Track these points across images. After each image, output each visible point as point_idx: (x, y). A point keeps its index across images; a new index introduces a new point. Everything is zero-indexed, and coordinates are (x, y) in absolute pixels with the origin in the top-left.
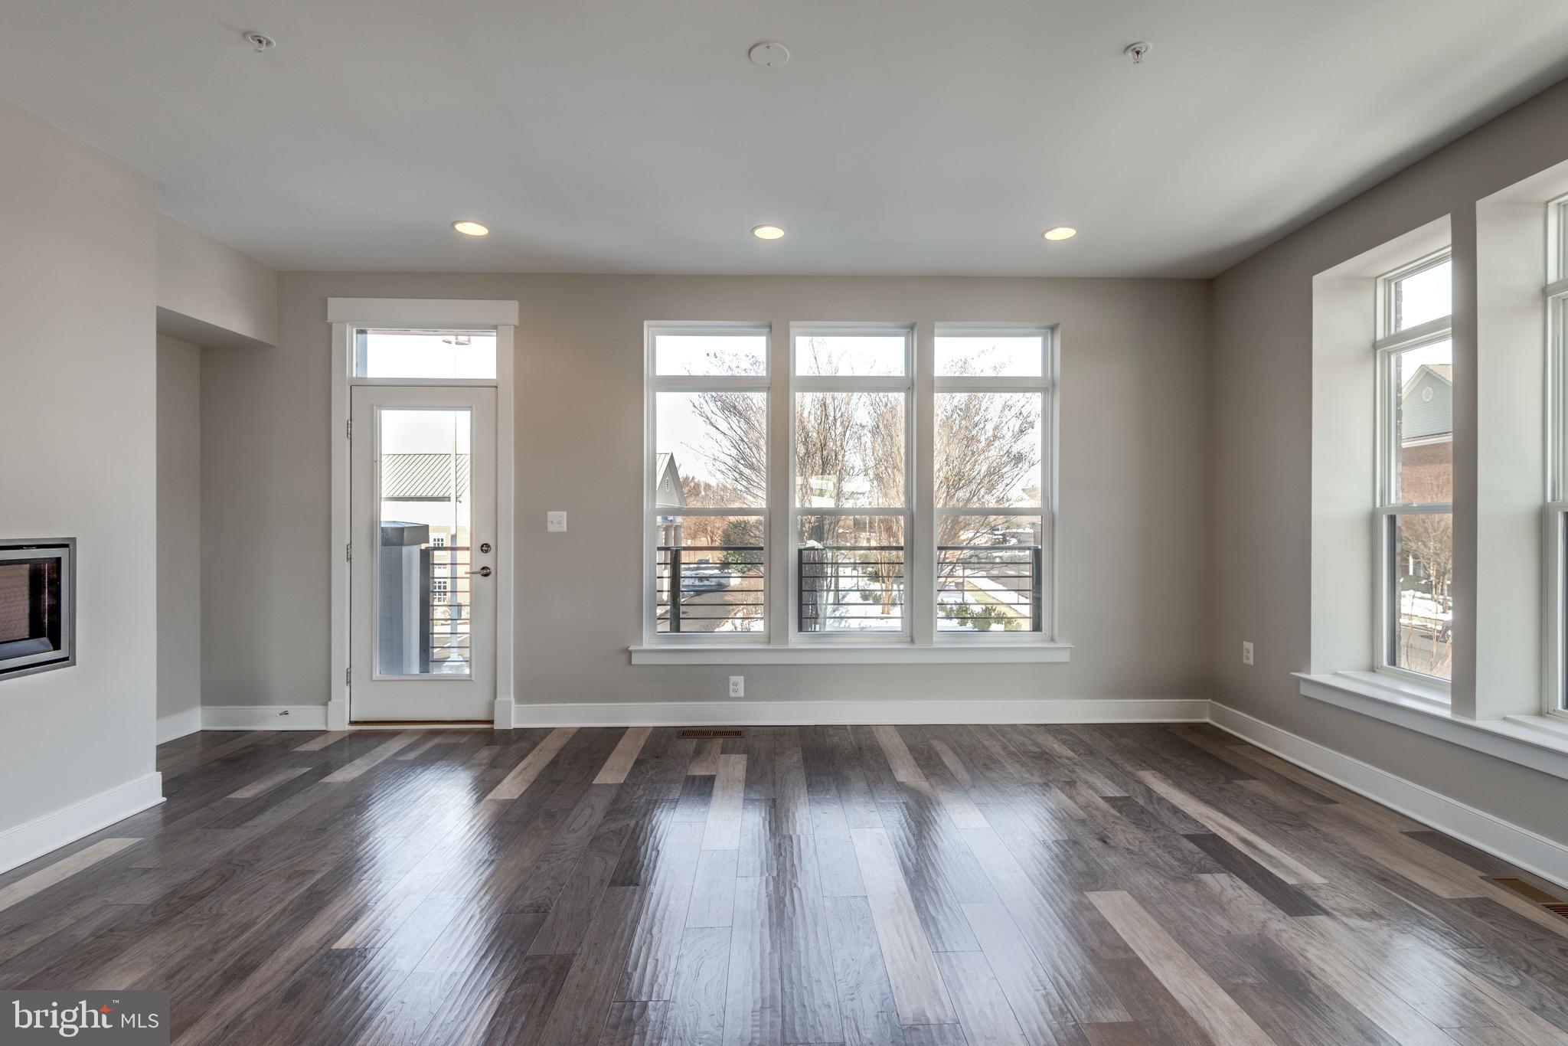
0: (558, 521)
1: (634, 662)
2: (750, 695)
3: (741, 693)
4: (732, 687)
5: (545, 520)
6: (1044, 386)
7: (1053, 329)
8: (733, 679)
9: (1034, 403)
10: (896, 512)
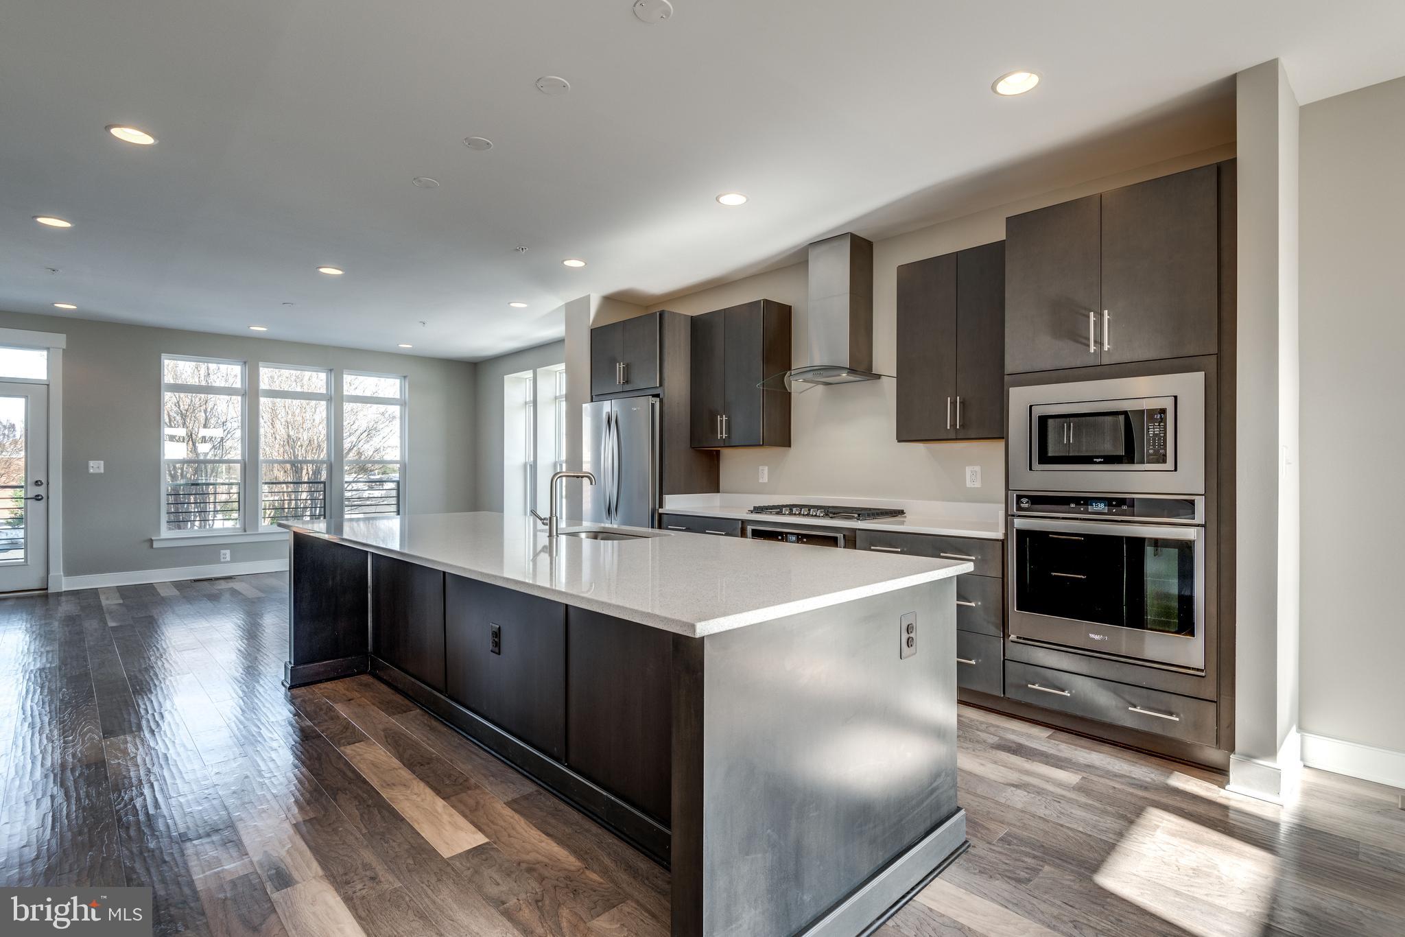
0: (96, 467)
1: (154, 546)
2: (233, 560)
3: (228, 559)
4: (222, 556)
5: (87, 467)
6: (402, 403)
7: (405, 377)
8: (223, 552)
9: (395, 410)
10: (322, 462)
